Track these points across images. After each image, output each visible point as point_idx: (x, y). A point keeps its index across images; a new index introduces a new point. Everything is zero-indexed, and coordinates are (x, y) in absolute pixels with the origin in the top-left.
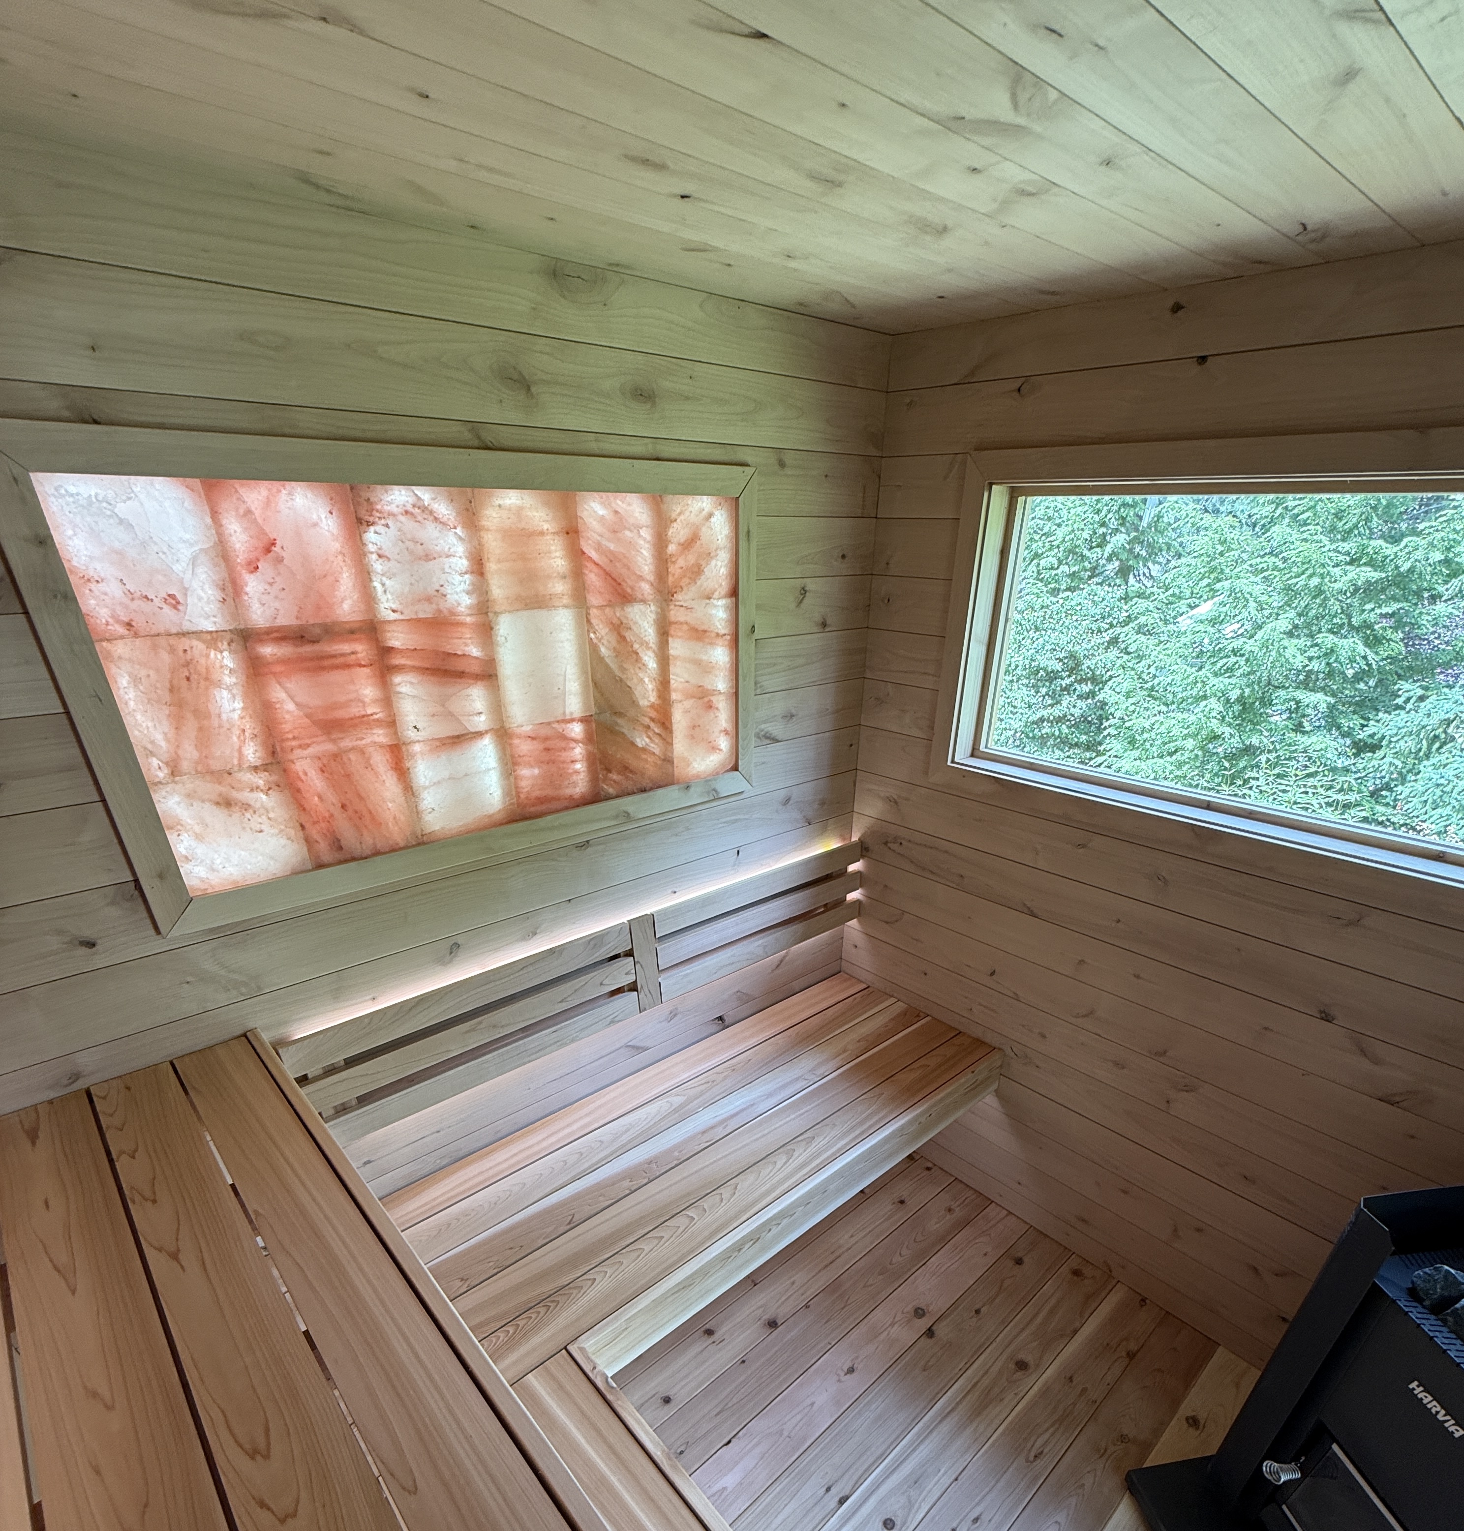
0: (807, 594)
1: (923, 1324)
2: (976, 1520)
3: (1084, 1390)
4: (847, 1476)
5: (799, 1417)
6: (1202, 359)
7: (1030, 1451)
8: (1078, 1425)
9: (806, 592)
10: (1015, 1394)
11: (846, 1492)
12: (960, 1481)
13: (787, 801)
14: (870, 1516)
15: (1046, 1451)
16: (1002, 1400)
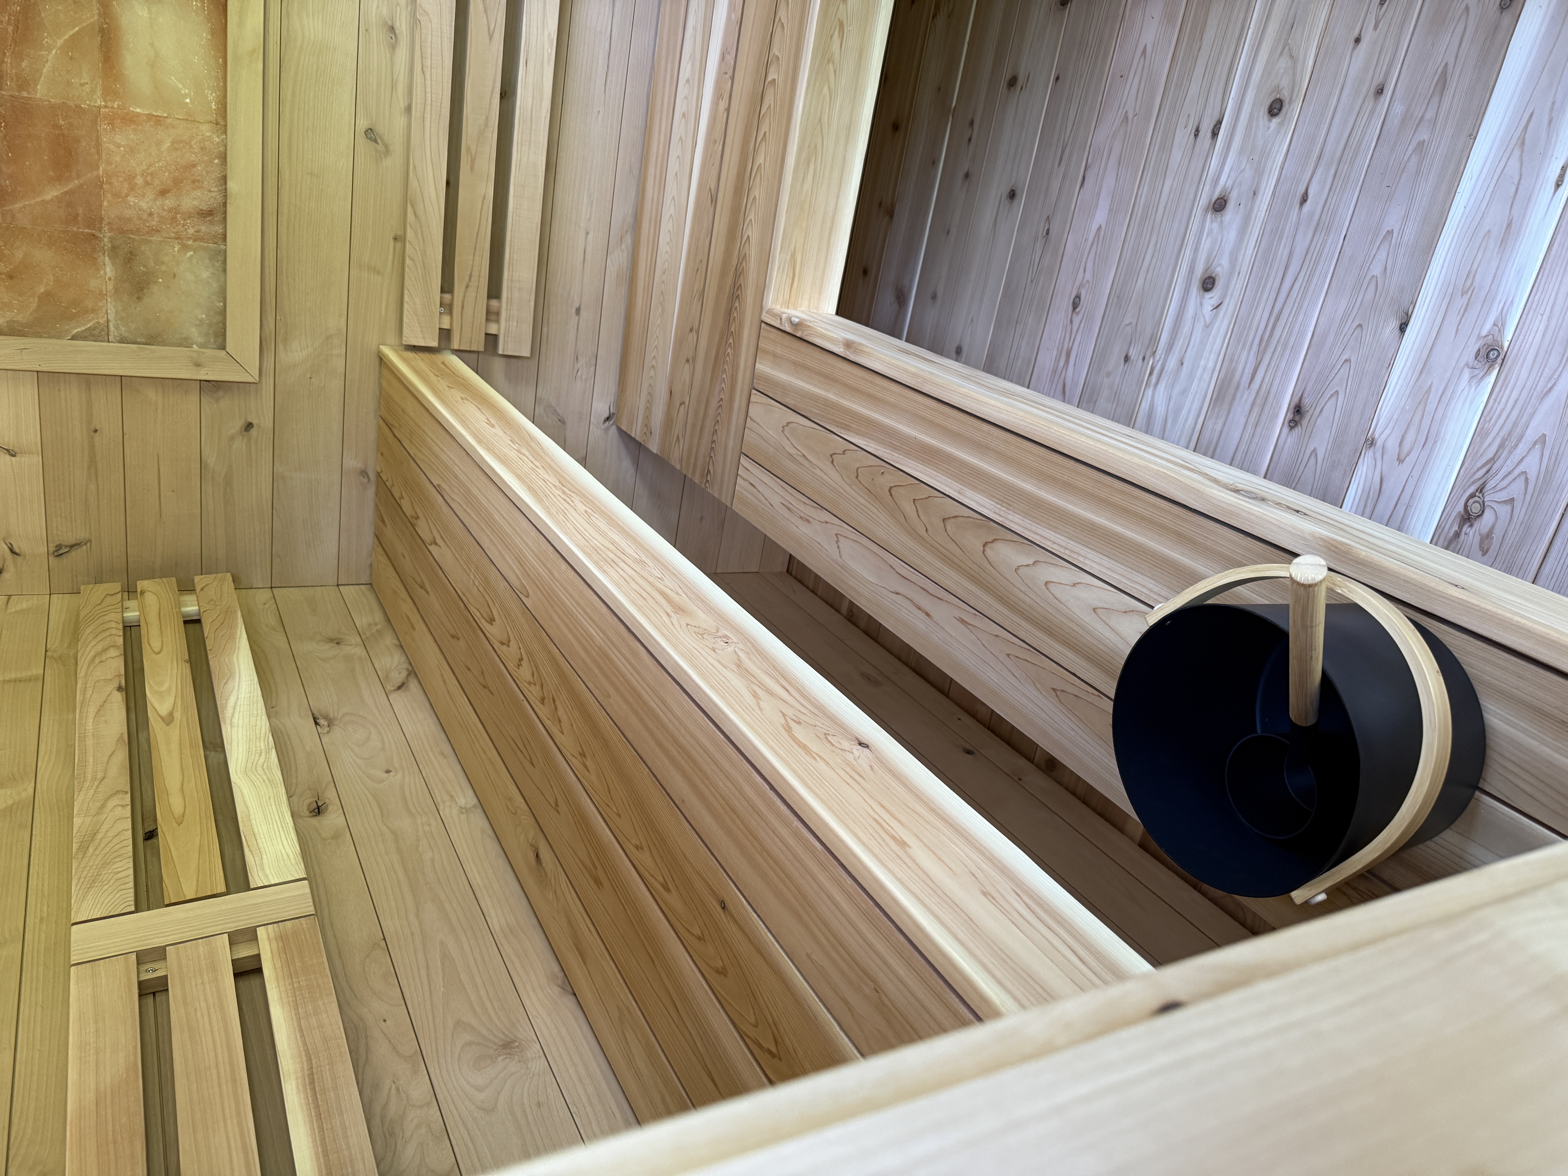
5: (1137, 80)
11: (1216, 117)
14: (1251, 119)
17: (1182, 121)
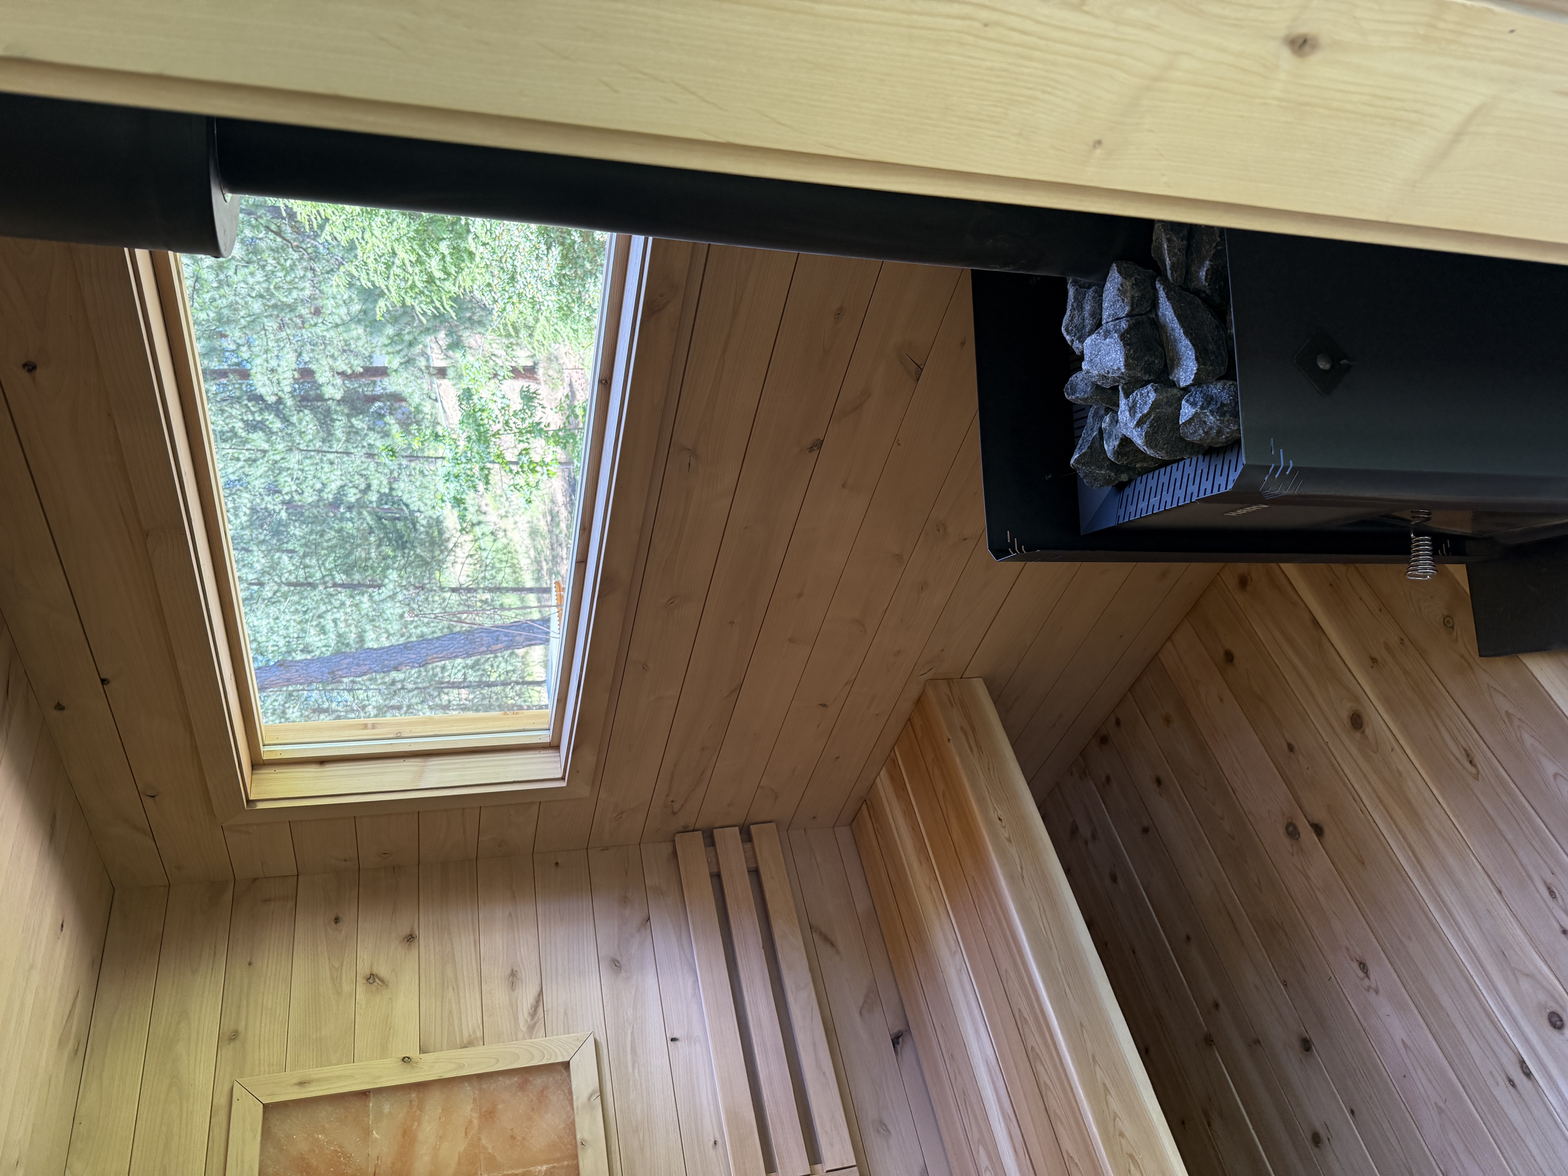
0: (375, 972)
1: (1307, 834)
2: (1551, 893)
3: (1387, 647)
4: (1493, 1045)
5: (1420, 1071)
6: (104, 681)
7: (1464, 768)
8: (1432, 681)
9: (372, 974)
10: (1392, 750)
11: (1515, 1060)
12: (1503, 890)
13: (616, 965)
14: (1545, 1043)
15: (1465, 745)
16: (1400, 774)
17: (1490, 1082)
